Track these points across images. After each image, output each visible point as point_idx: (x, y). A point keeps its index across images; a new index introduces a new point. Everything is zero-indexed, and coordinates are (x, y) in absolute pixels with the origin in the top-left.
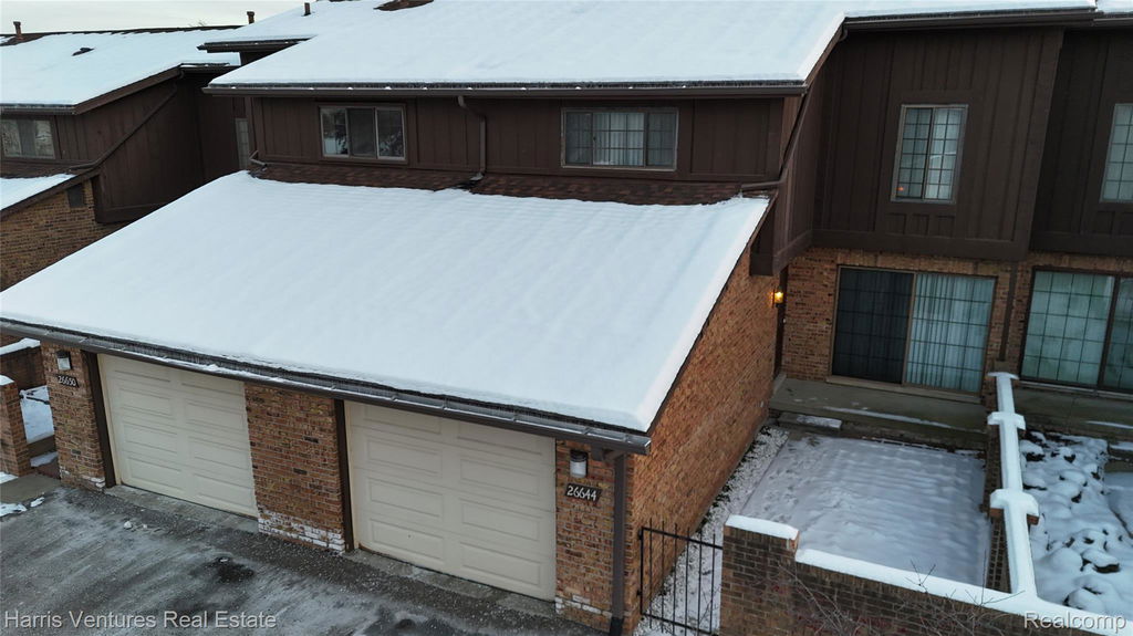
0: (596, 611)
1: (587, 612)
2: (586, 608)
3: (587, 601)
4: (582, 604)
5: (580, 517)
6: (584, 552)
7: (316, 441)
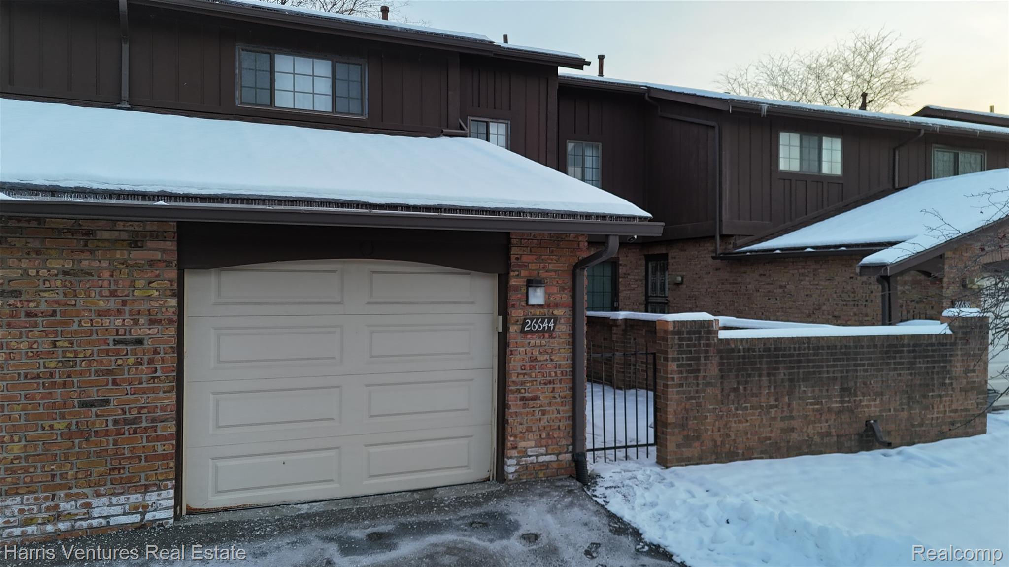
0: (553, 458)
1: (542, 464)
2: (542, 459)
3: (543, 450)
4: (537, 456)
5: (536, 352)
6: (539, 393)
7: (140, 342)
